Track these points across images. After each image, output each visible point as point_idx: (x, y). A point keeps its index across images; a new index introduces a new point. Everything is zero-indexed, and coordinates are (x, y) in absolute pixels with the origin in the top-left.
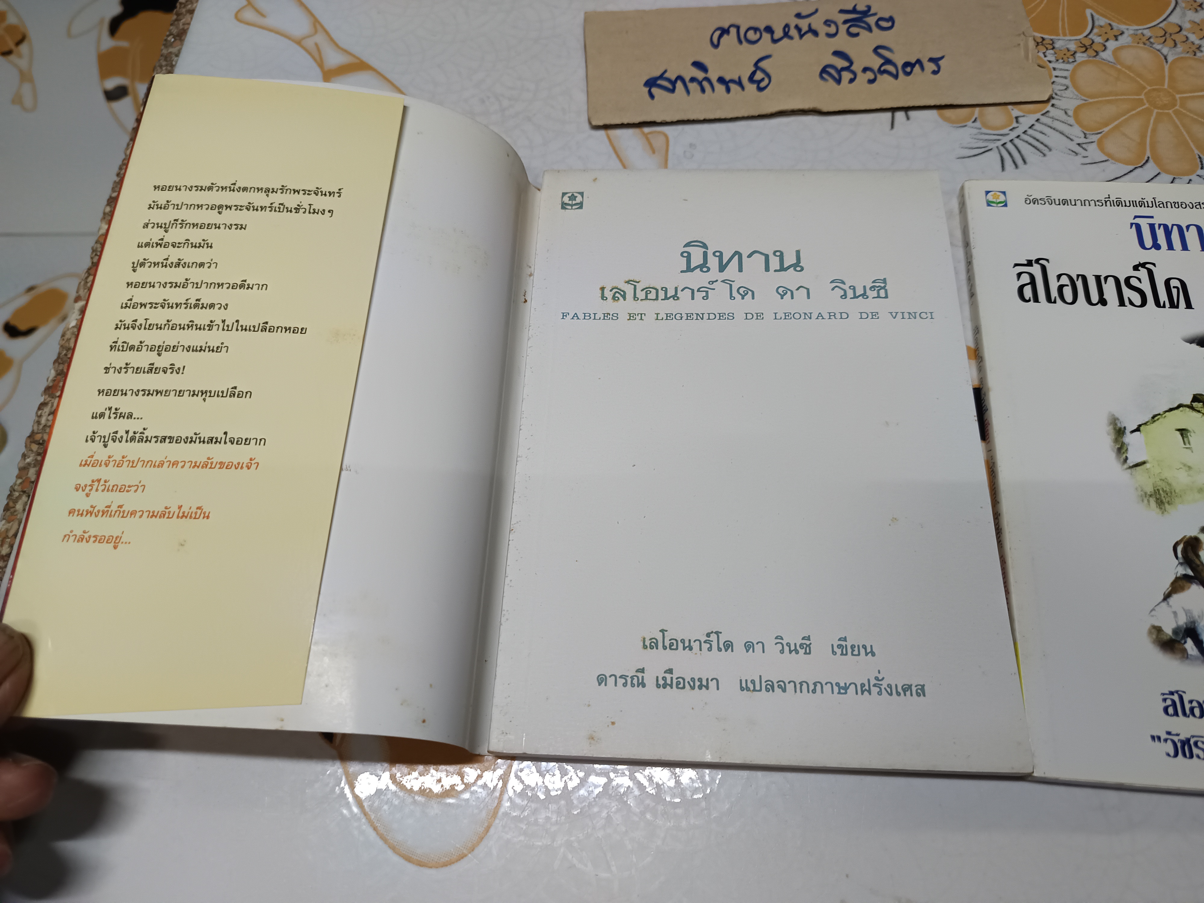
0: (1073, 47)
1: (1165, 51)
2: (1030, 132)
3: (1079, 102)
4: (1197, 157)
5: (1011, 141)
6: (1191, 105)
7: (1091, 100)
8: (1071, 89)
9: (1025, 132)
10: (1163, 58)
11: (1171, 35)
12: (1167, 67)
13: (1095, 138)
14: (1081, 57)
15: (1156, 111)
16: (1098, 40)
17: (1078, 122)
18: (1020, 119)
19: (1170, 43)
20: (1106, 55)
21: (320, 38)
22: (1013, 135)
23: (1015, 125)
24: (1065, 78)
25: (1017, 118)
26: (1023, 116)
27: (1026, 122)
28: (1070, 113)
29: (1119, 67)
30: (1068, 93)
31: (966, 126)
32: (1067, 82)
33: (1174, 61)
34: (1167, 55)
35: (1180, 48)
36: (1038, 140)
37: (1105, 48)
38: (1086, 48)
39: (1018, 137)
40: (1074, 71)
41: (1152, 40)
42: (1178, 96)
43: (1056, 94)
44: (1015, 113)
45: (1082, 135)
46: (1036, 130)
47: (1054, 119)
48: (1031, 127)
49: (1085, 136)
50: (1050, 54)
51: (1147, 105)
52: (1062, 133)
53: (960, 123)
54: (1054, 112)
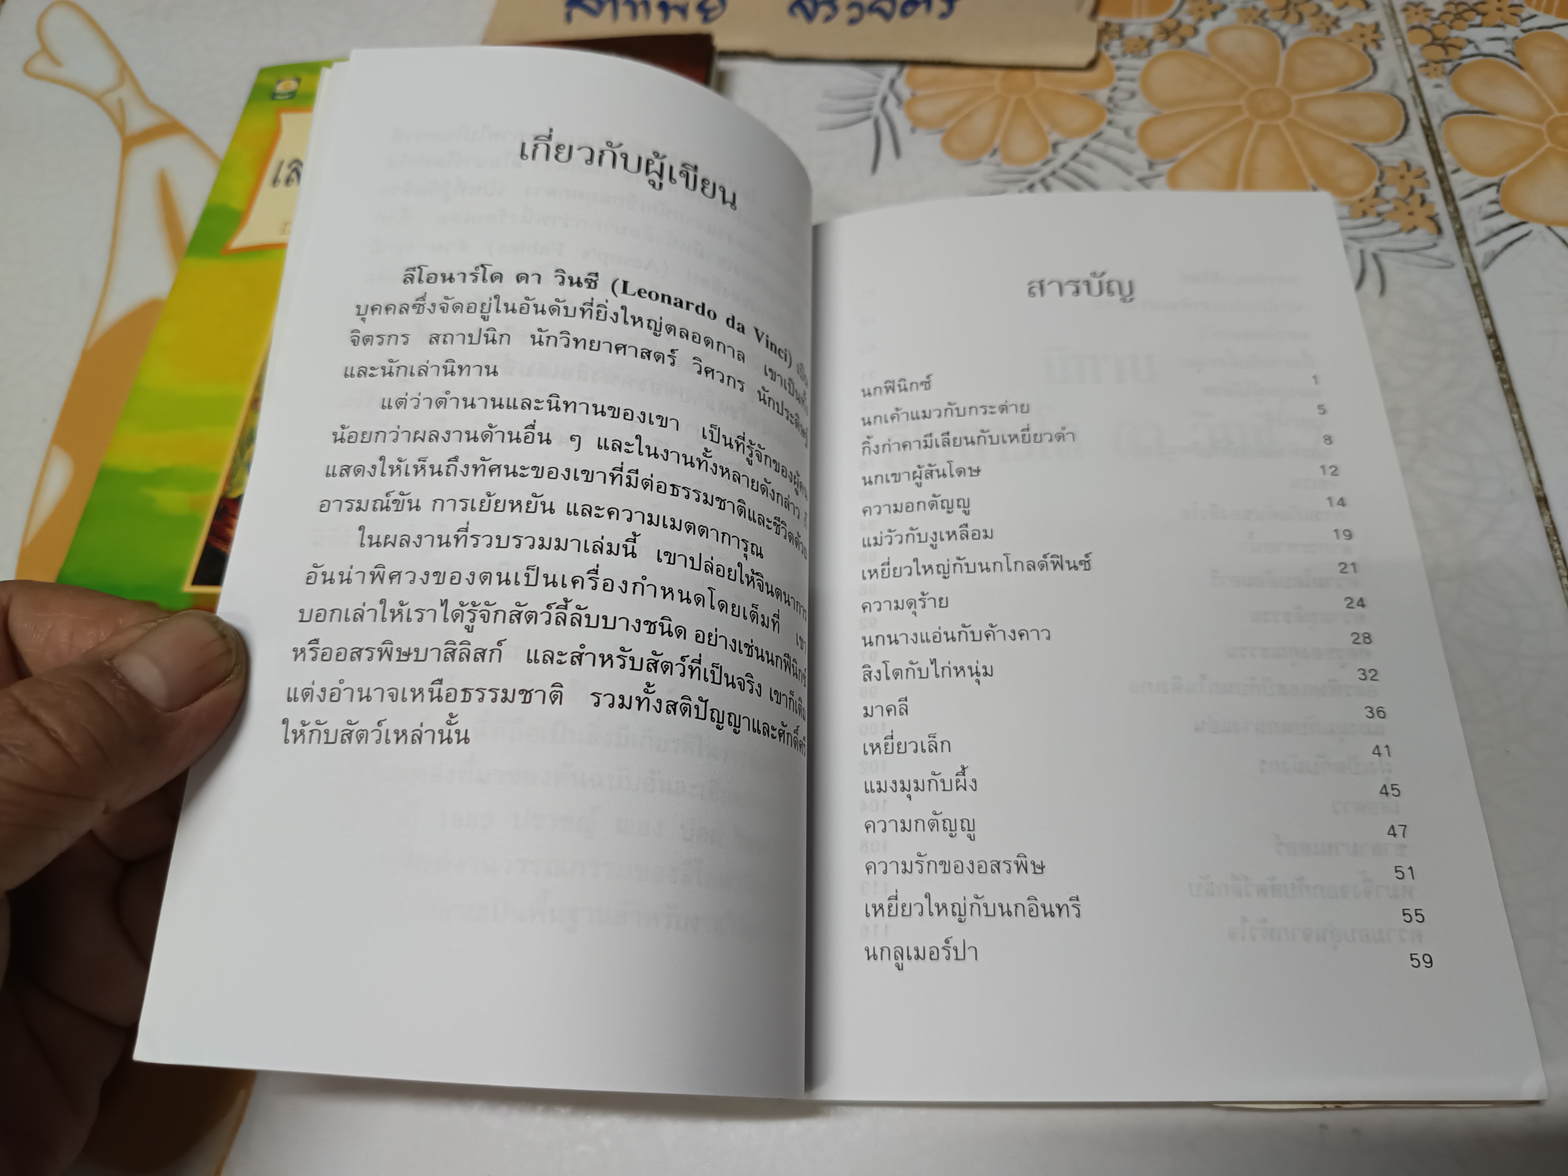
0: (1149, 32)
1: (1285, 29)
2: (1073, 165)
3: (1145, 116)
5: (1043, 180)
6: (1315, 110)
7: (1165, 112)
8: (1140, 98)
9: (1064, 166)
10: (1279, 41)
11: (1296, 5)
12: (1283, 55)
13: (1164, 168)
14: (1160, 47)
15: (1258, 123)
16: (1188, 20)
17: (1144, 146)
18: (1060, 147)
19: (1294, 17)
20: (1197, 43)
21: (126, 92)
22: (1047, 170)
23: (1050, 154)
24: (1132, 80)
25: (1055, 145)
26: (1064, 142)
27: (1066, 151)
28: (1134, 132)
29: (1213, 59)
30: (1135, 103)
31: (979, 162)
32: (1135, 86)
33: (1297, 45)
34: (1287, 36)
35: (1307, 25)
36: (1081, 177)
37: (1196, 31)
38: (1167, 33)
39: (1053, 173)
40: (1147, 70)
41: (1267, 16)
42: (1294, 98)
43: (1116, 106)
44: (1054, 137)
45: (1145, 165)
46: (1081, 163)
47: (1109, 143)
48: (1075, 156)
49: (1151, 165)
50: (1116, 47)
51: (1246, 115)
52: (1117, 163)
53: (971, 157)
54: (1112, 133)
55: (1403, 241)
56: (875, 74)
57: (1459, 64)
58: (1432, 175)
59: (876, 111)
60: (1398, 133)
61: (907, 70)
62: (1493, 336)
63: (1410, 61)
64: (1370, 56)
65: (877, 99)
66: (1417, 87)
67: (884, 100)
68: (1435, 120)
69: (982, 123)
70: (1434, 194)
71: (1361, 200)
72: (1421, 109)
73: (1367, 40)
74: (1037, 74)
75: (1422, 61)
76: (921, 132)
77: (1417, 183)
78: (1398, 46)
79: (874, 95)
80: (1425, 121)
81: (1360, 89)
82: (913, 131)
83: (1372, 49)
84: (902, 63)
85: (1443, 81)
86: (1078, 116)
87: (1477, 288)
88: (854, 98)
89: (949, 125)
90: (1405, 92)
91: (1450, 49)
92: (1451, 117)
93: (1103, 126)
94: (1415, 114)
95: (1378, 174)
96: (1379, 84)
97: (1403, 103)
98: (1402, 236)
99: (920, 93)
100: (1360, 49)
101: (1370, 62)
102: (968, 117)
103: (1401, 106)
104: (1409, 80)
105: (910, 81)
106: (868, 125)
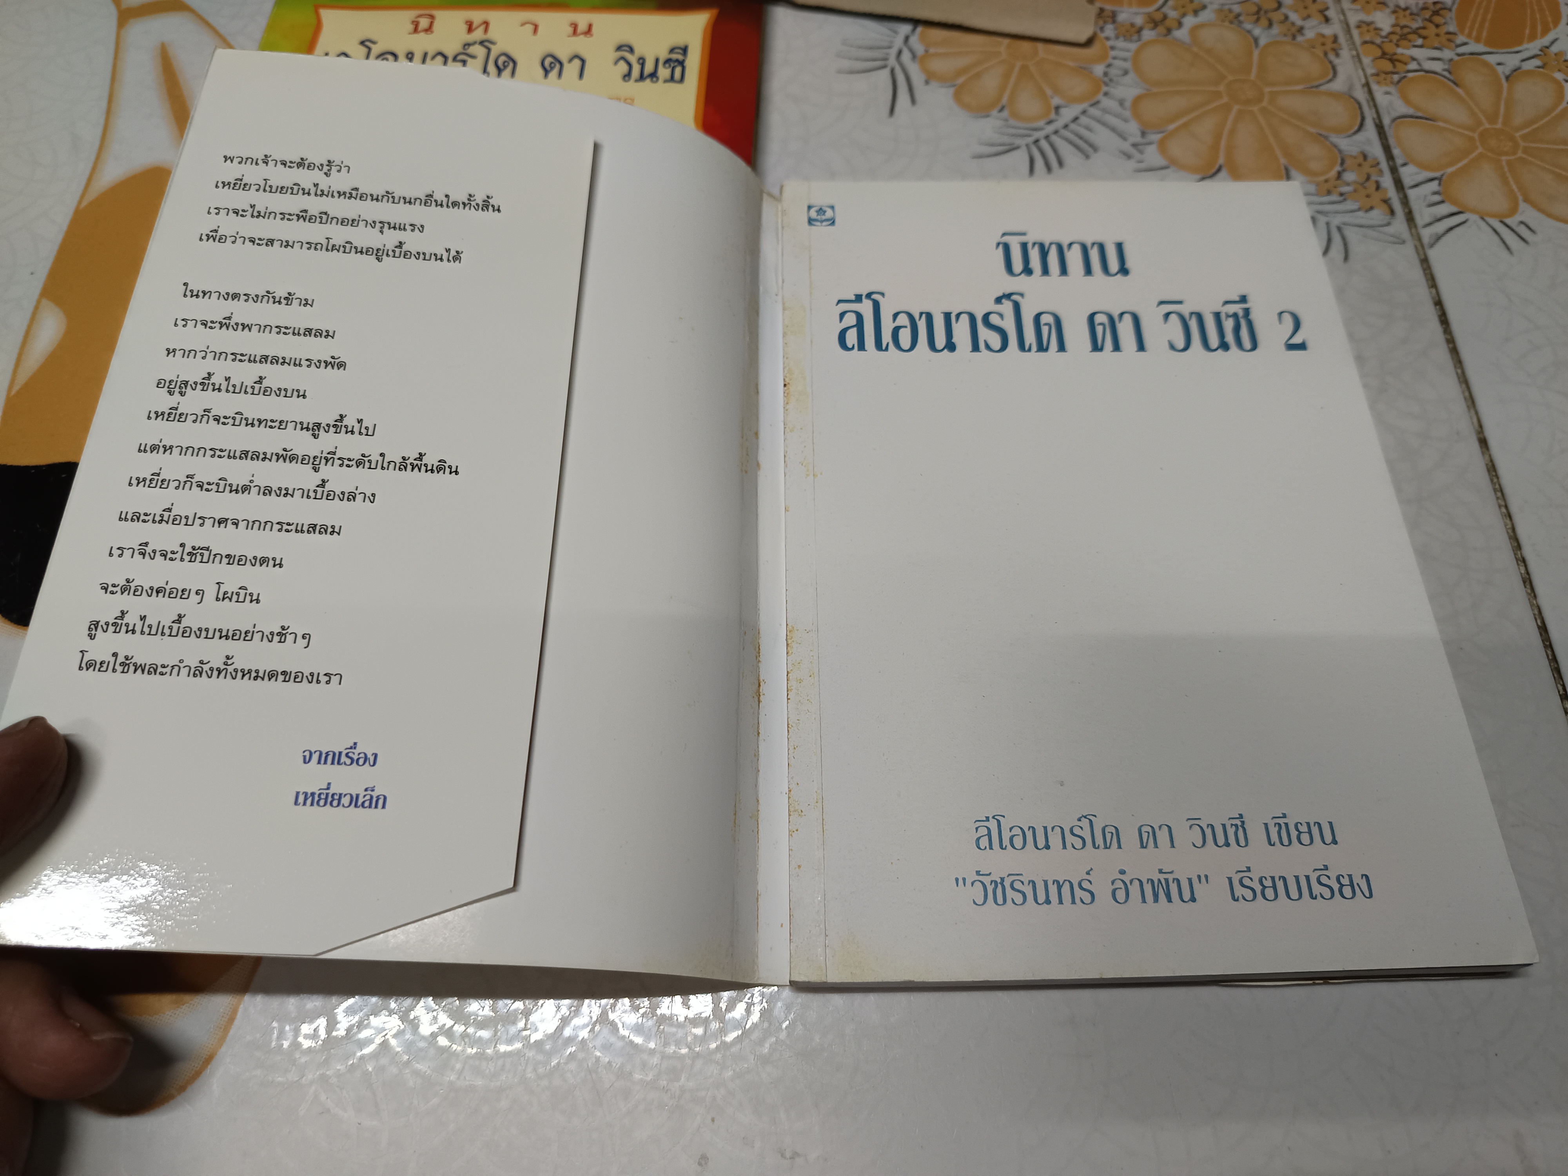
0: (1139, 21)
1: (1257, 31)
2: (1073, 126)
3: (1137, 91)
4: (1281, 169)
5: (1047, 137)
6: (1283, 101)
7: (1155, 90)
8: (1132, 75)
9: (1066, 126)
10: (1252, 40)
11: (1266, 12)
12: (1256, 53)
13: (1155, 138)
14: (1148, 34)
15: (1236, 107)
16: (1173, 14)
17: (1137, 117)
18: (1063, 111)
19: (1264, 22)
20: (1181, 34)
22: (1050, 129)
23: (1053, 116)
24: (1125, 60)
25: (1057, 108)
26: (1066, 107)
27: (1067, 114)
28: (1128, 104)
29: (1195, 49)
30: (1128, 79)
31: (988, 116)
32: (1128, 65)
33: (1267, 46)
34: (1259, 37)
35: (1276, 30)
36: (1081, 138)
37: (1180, 25)
38: (1155, 23)
39: (1056, 132)
40: (1138, 52)
41: (1241, 18)
42: (1267, 90)
43: (1111, 80)
44: (1056, 101)
45: (1139, 133)
46: (1080, 125)
47: (1105, 111)
48: (1076, 119)
49: (1143, 134)
50: (1109, 31)
51: (1225, 100)
52: (1113, 129)
53: (982, 111)
54: (1106, 102)
55: (1361, 217)
56: (890, 30)
57: (1405, 77)
58: (1384, 165)
59: (892, 61)
60: (1356, 128)
61: (920, 29)
62: (1439, 303)
63: (1363, 70)
64: (1331, 62)
65: (893, 52)
66: (1370, 92)
67: (900, 52)
68: (1386, 121)
69: (990, 83)
70: (1387, 182)
71: (1326, 181)
72: (1374, 111)
73: (1328, 47)
74: (1040, 46)
75: (1374, 71)
76: (934, 84)
77: (1373, 171)
78: (1353, 57)
79: (890, 47)
80: (1377, 121)
81: (1323, 88)
82: (927, 82)
83: (1332, 57)
84: (916, 22)
85: (1392, 89)
86: (1078, 86)
87: (1425, 262)
88: (871, 48)
89: (961, 80)
90: (1360, 94)
91: (1397, 64)
92: (1398, 120)
93: (1100, 97)
94: (1369, 114)
95: (1339, 161)
96: (1338, 85)
97: (1359, 104)
98: (1360, 214)
99: (932, 50)
100: (1322, 55)
101: (1330, 66)
102: (978, 76)
103: (1357, 106)
104: (1363, 86)
105: (922, 38)
106: (885, 74)
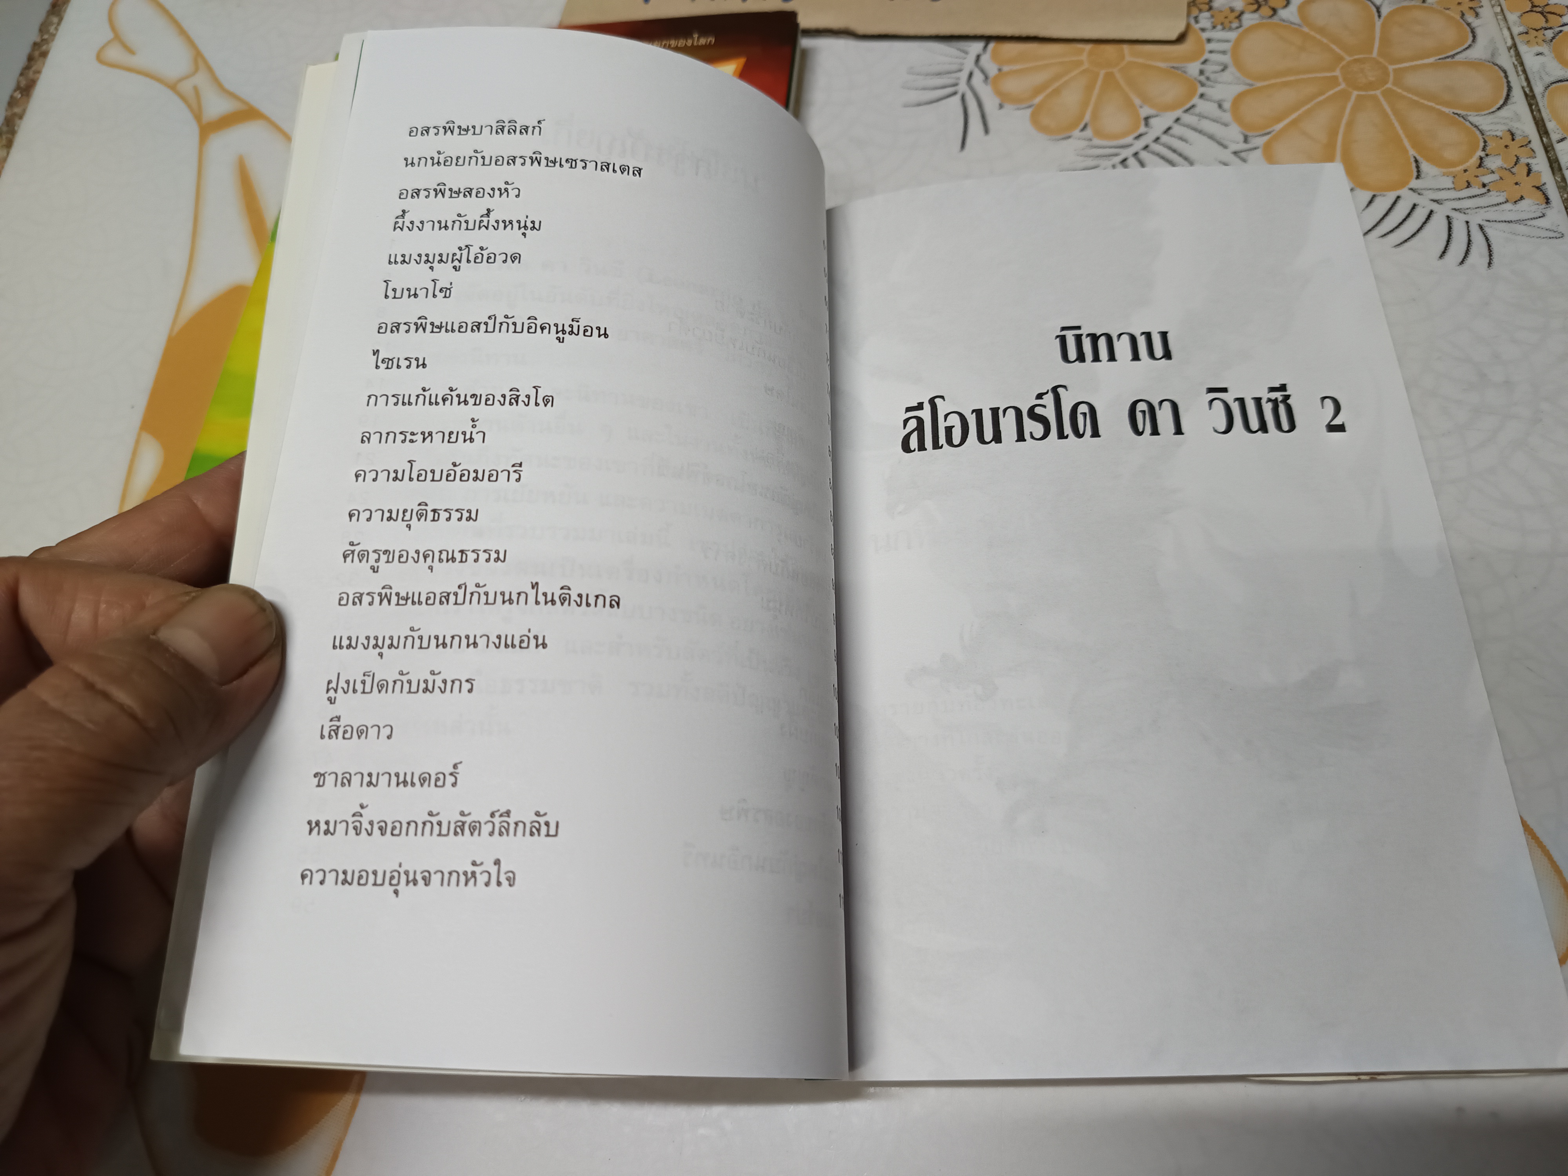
0: (1239, 5)
2: (1165, 139)
3: (1241, 88)
4: (1412, 160)
5: (1136, 154)
6: (1412, 80)
7: (1259, 84)
8: (1232, 69)
9: (1157, 140)
10: (1374, 10)
12: (1378, 24)
13: (1260, 141)
14: (1249, 19)
15: (1355, 93)
17: (1238, 119)
18: (1152, 121)
20: (1289, 13)
21: (201, 79)
22: (1139, 145)
23: (1142, 129)
24: (1224, 52)
25: (1147, 119)
26: (1156, 116)
27: (1159, 124)
28: (1227, 105)
29: (1306, 29)
30: (1226, 76)
31: (1069, 137)
32: (1226, 59)
33: (1391, 14)
34: (1381, 5)
36: (1174, 151)
37: (1288, 3)
38: (1258, 6)
39: (1146, 147)
40: (1238, 41)
42: (1391, 68)
43: (1208, 79)
44: (1145, 111)
45: (1241, 138)
46: (1173, 136)
47: (1201, 116)
48: (1167, 131)
49: (1246, 140)
50: (1205, 20)
51: (1343, 86)
52: (1211, 137)
53: (1062, 133)
54: (1203, 106)
55: (1509, 212)
56: (959, 49)
57: (1561, 31)
58: (1536, 144)
59: (963, 87)
60: (1501, 102)
61: (992, 45)
63: (1509, 29)
64: (1469, 24)
65: (964, 76)
66: (1518, 55)
67: (971, 75)
68: (1538, 89)
69: (1071, 98)
70: (1540, 164)
71: (1465, 171)
72: (1523, 77)
73: (1465, 8)
74: (1126, 47)
75: (1522, 29)
76: (1008, 107)
77: (1522, 153)
78: (1496, 14)
79: (960, 70)
80: (1527, 90)
81: (1458, 58)
82: (1001, 106)
83: (1470, 18)
84: (988, 39)
85: (1544, 49)
86: (1169, 90)
88: (939, 74)
89: (1037, 100)
90: (1506, 60)
91: (1549, 16)
92: (1554, 85)
93: (1196, 100)
94: (1517, 83)
95: (1482, 144)
96: (1478, 52)
97: (1505, 72)
98: (1508, 206)
99: (1006, 69)
100: (1458, 17)
101: (1468, 29)
102: (1057, 92)
103: (1503, 75)
104: (1509, 49)
105: (995, 57)
106: (955, 102)
